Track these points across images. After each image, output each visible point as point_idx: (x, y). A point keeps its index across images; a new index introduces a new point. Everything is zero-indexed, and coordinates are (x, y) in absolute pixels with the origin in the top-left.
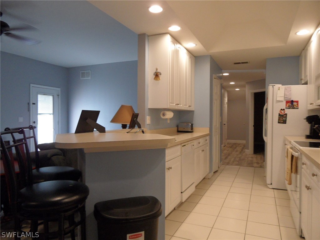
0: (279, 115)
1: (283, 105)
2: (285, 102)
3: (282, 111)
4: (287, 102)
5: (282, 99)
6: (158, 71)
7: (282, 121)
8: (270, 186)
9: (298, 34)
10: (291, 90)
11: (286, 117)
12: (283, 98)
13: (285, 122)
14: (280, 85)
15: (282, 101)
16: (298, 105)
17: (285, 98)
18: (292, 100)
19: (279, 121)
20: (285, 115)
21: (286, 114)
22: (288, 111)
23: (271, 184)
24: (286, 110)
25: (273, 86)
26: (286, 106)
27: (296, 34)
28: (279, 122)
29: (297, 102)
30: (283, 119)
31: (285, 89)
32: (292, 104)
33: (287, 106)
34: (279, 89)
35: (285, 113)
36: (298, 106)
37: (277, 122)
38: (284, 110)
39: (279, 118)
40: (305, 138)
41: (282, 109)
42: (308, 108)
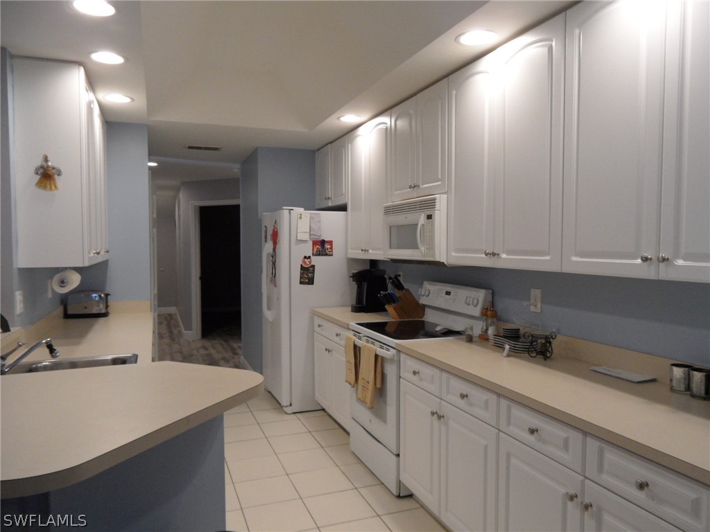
0: (302, 268)
1: (308, 249)
2: (310, 243)
3: (307, 261)
4: (315, 243)
5: (306, 237)
6: (49, 164)
7: (307, 281)
8: (289, 410)
9: (342, 119)
10: (320, 221)
11: (313, 272)
12: (308, 234)
13: (311, 282)
14: (302, 210)
15: (306, 241)
16: (331, 248)
17: (310, 235)
18: (322, 238)
19: (302, 280)
20: (312, 269)
21: (313, 266)
22: (317, 261)
23: (291, 405)
24: (312, 258)
25: (290, 210)
26: (313, 250)
27: (339, 118)
28: (301, 283)
29: (331, 243)
30: (307, 276)
31: (311, 218)
32: (322, 247)
33: (315, 250)
34: (301, 218)
35: (312, 264)
36: (332, 251)
37: (298, 282)
38: (309, 257)
39: (302, 274)
40: (353, 311)
41: (305, 257)
42: (350, 256)
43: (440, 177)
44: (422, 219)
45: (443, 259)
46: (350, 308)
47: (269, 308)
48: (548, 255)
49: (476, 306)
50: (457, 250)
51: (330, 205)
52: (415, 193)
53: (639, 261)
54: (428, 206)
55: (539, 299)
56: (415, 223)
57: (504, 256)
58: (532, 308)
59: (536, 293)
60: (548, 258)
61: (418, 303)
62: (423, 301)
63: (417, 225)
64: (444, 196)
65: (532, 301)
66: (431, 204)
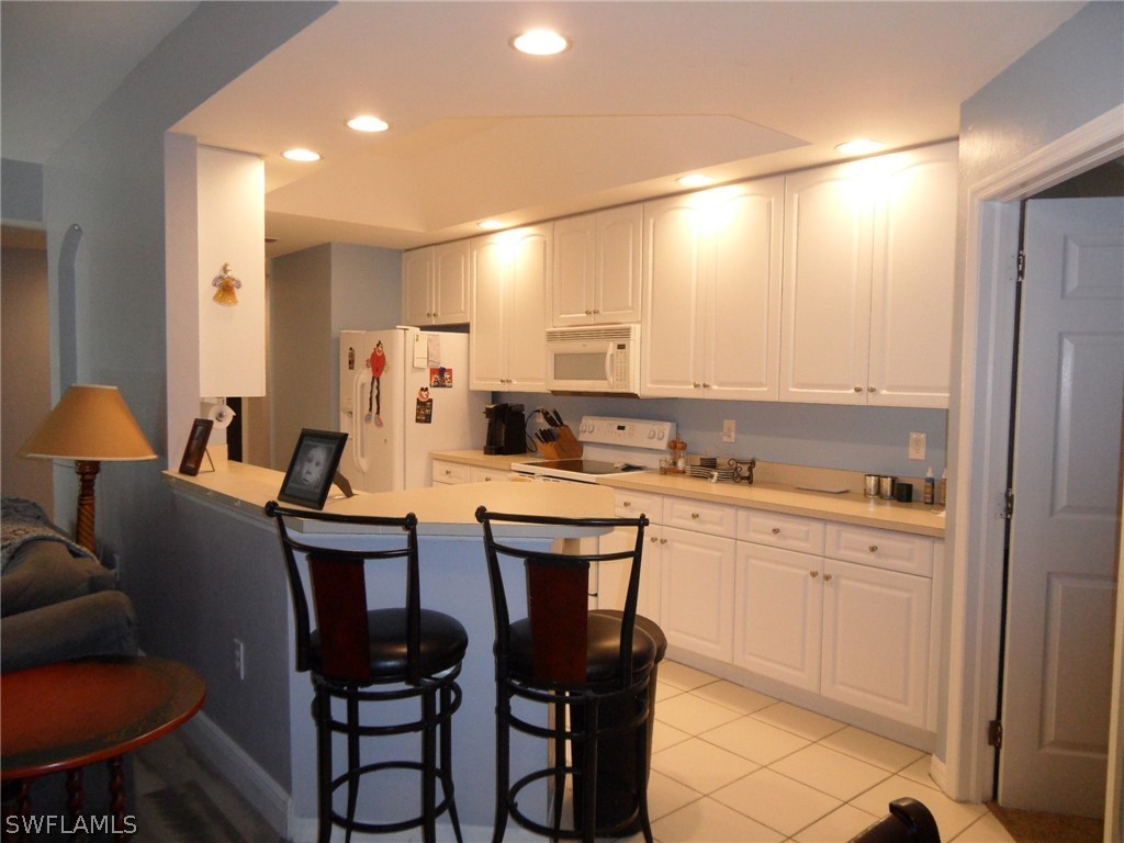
0: (419, 402)
1: (425, 379)
2: (428, 371)
3: (424, 394)
4: (433, 371)
5: (423, 363)
6: (229, 274)
7: (424, 418)
10: (438, 344)
11: (431, 408)
12: (426, 361)
13: (428, 419)
14: (417, 331)
15: (423, 369)
16: (451, 378)
17: (428, 361)
18: (442, 366)
19: (418, 417)
20: (429, 403)
21: (431, 400)
22: (435, 393)
24: (430, 390)
25: (405, 330)
26: (431, 380)
28: (418, 421)
29: (450, 371)
30: (424, 412)
31: (429, 340)
32: (441, 376)
33: (433, 380)
34: (417, 339)
35: (430, 397)
36: (451, 381)
37: (414, 419)
38: (427, 389)
39: (418, 410)
40: (485, 453)
41: (422, 389)
42: (472, 388)
43: (630, 304)
44: (611, 347)
45: (636, 392)
46: (482, 452)
47: (362, 456)
48: (765, 386)
49: (661, 439)
50: (654, 382)
51: (434, 323)
52: (592, 319)
53: (852, 391)
54: (620, 336)
55: (733, 428)
56: (601, 351)
57: (715, 387)
58: (725, 439)
59: (730, 424)
60: (765, 389)
61: (575, 440)
62: (581, 438)
63: (605, 354)
64: (638, 326)
65: (725, 431)
66: (626, 333)
